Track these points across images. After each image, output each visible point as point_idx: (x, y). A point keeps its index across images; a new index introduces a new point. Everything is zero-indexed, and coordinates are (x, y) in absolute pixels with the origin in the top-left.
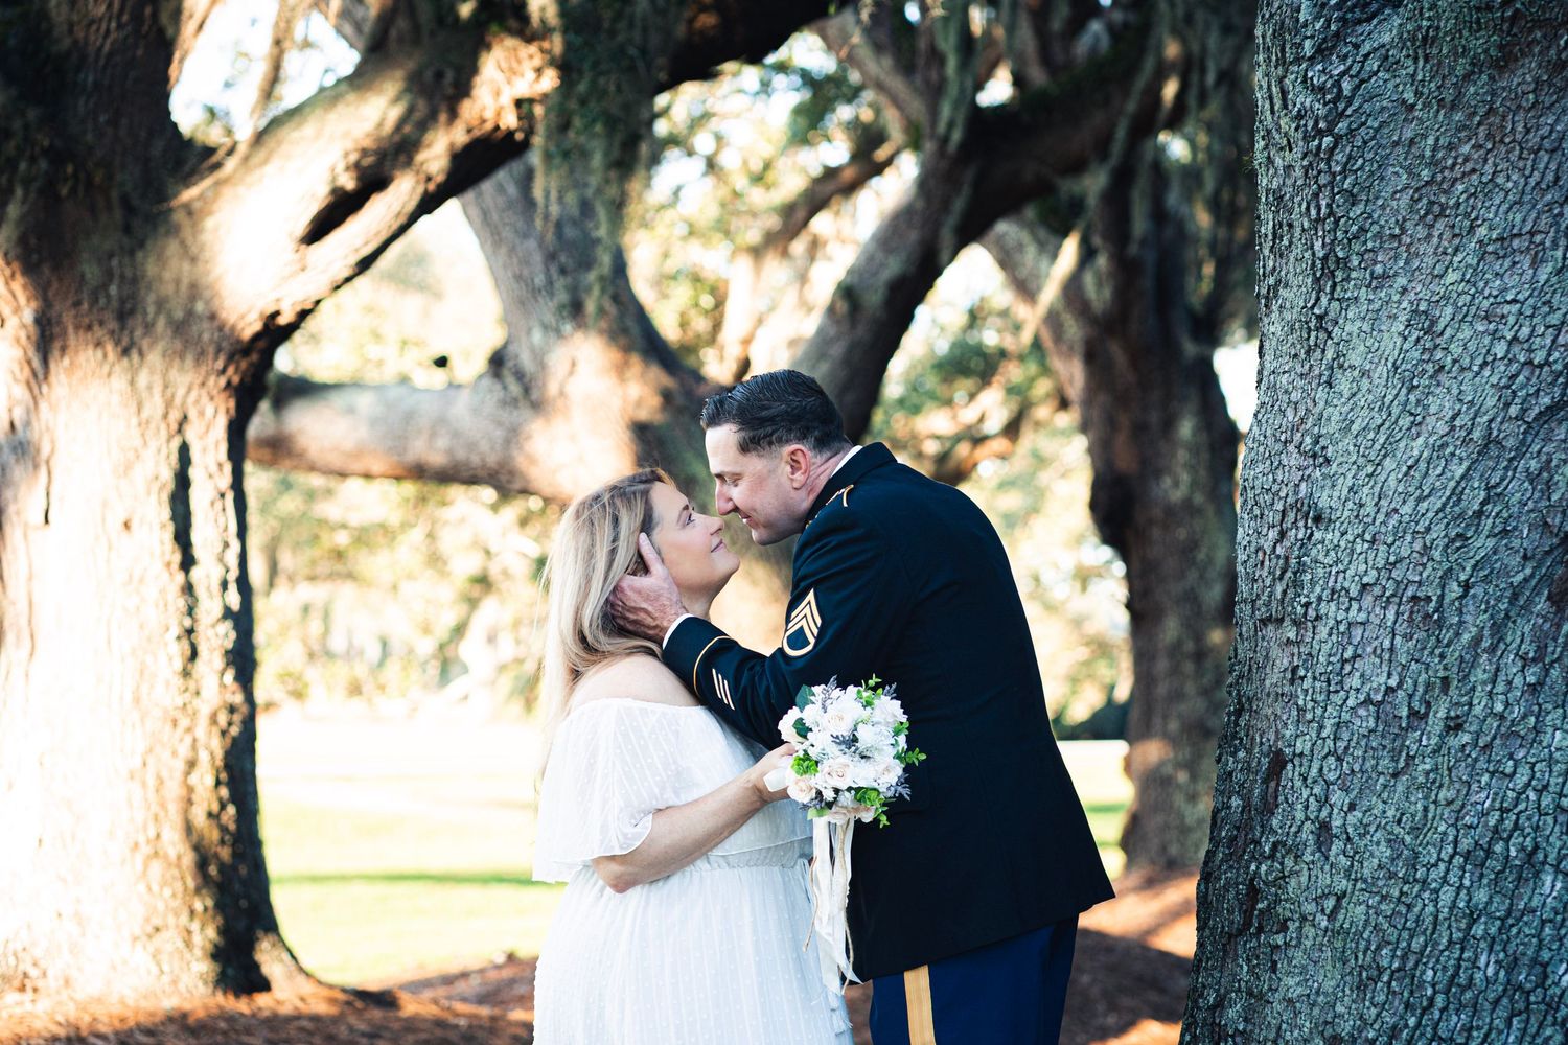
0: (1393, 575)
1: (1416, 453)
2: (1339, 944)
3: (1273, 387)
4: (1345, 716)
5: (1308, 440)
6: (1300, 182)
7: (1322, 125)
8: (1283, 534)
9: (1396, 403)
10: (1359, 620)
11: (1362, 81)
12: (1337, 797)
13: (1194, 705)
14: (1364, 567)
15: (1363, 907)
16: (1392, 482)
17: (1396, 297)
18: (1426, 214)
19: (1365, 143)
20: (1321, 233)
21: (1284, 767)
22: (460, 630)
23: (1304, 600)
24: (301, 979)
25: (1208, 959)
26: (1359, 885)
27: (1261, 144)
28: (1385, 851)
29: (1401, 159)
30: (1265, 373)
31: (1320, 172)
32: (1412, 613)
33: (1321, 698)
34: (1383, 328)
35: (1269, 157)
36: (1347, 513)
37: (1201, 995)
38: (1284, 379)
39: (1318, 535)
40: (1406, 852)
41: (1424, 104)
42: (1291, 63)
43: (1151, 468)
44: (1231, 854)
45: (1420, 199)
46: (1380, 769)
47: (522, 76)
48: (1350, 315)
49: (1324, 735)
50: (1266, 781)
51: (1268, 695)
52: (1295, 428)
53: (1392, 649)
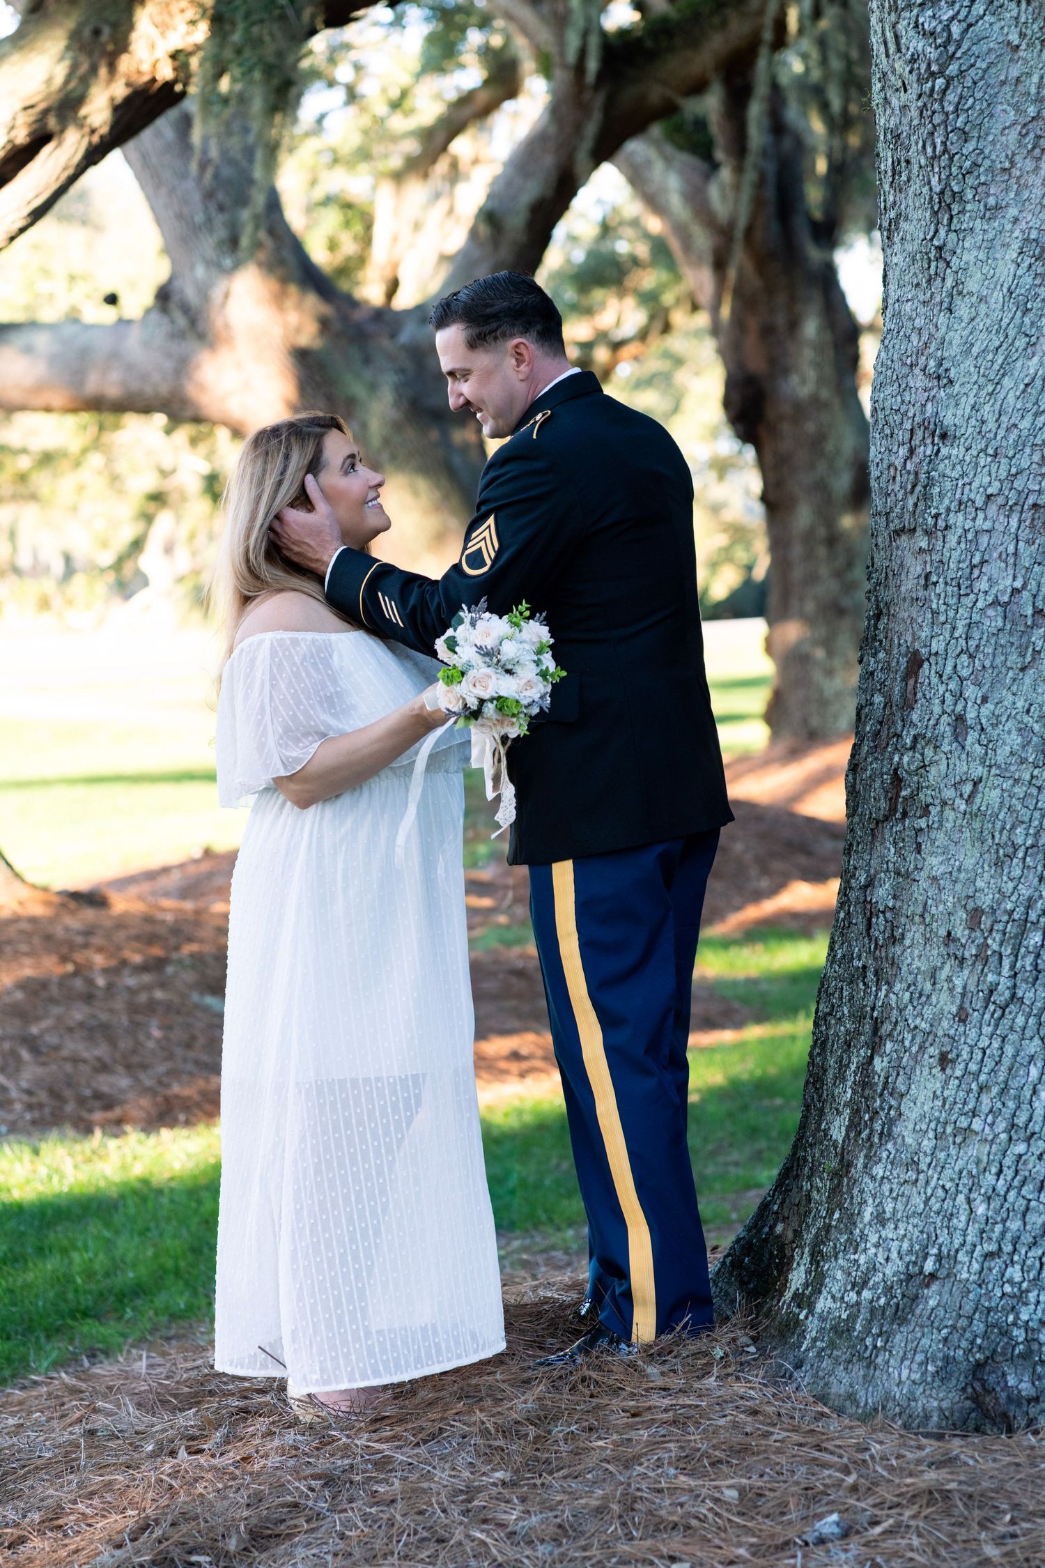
0: (1015, 485)
1: (1032, 371)
2: (977, 825)
3: (897, 315)
4: (976, 617)
5: (932, 363)
6: (915, 122)
7: (934, 68)
8: (912, 451)
9: (1012, 325)
10: (985, 528)
11: (970, 25)
12: (971, 692)
13: (828, 587)
14: (988, 479)
15: (998, 791)
16: (1011, 399)
17: (1008, 227)
18: (1034, 148)
19: (975, 83)
20: (937, 170)
21: (920, 666)
22: (137, 545)
23: (934, 512)
24: (18, 885)
25: (858, 843)
26: (994, 771)
27: (877, 86)
28: (1015, 740)
29: (1008, 96)
30: (890, 301)
31: (934, 112)
32: (1033, 520)
33: (952, 601)
34: (998, 256)
35: (885, 98)
36: (970, 430)
37: (853, 876)
38: (908, 307)
39: (944, 451)
40: (1035, 739)
41: (1028, 45)
42: (903, 9)
43: (779, 366)
44: (876, 747)
45: (1027, 134)
46: (1009, 664)
47: (175, 29)
48: (967, 245)
49: (957, 635)
50: (905, 679)
51: (904, 600)
52: (919, 353)
53: (1016, 554)
